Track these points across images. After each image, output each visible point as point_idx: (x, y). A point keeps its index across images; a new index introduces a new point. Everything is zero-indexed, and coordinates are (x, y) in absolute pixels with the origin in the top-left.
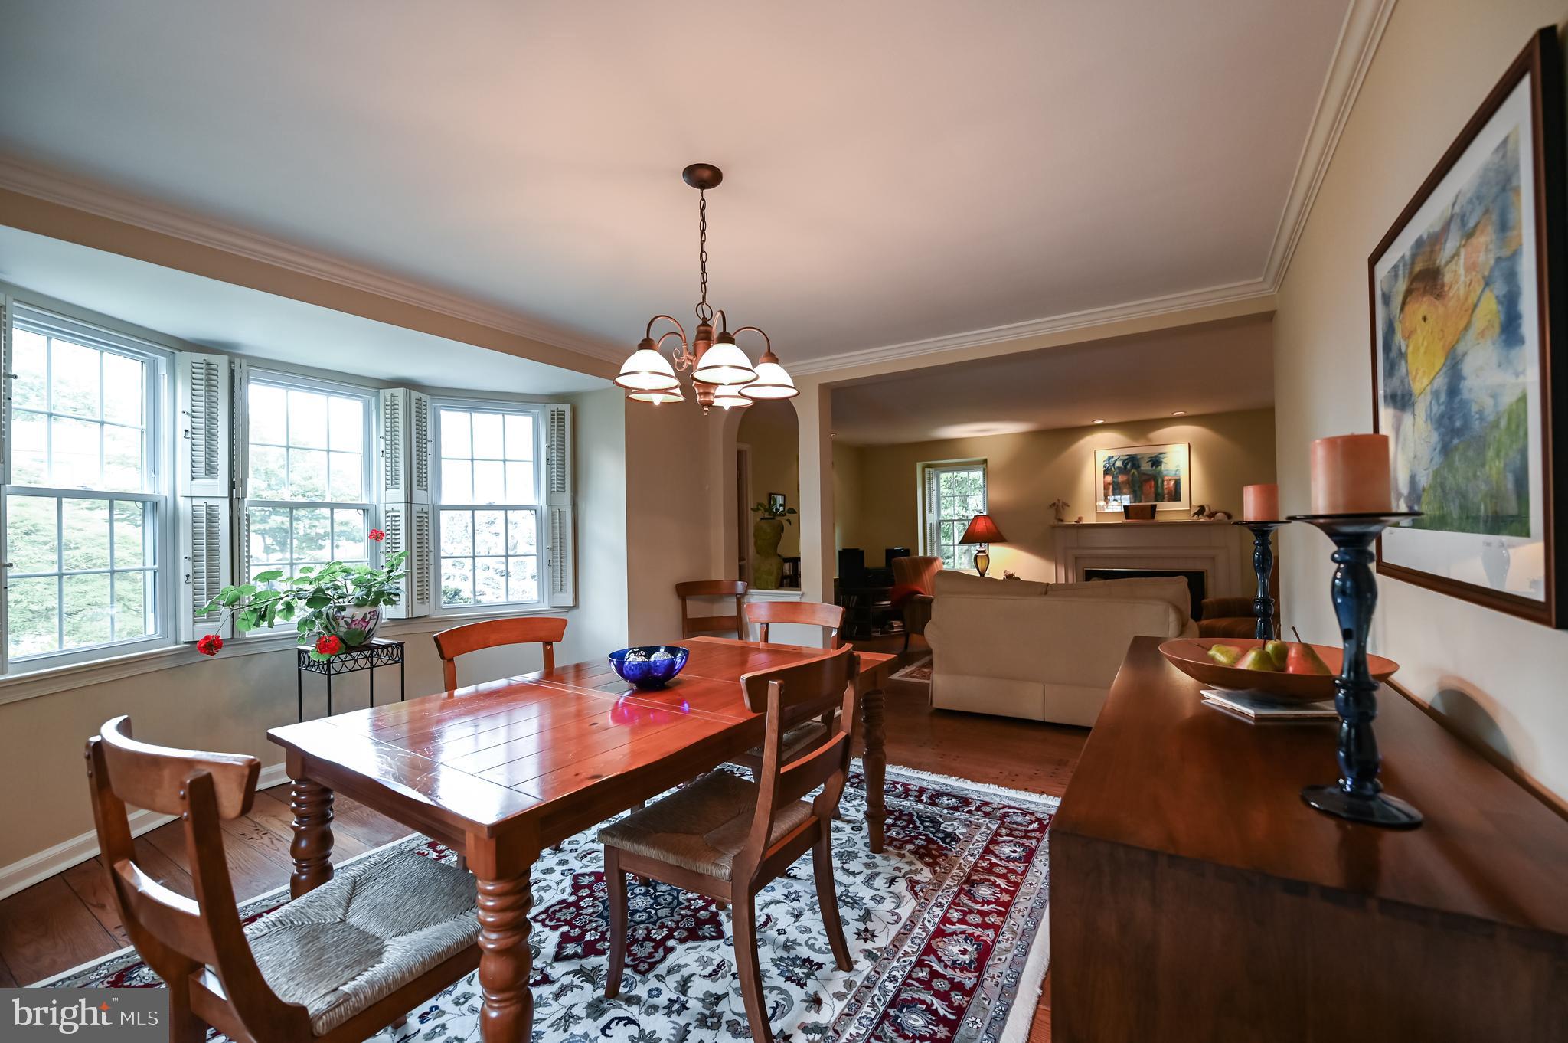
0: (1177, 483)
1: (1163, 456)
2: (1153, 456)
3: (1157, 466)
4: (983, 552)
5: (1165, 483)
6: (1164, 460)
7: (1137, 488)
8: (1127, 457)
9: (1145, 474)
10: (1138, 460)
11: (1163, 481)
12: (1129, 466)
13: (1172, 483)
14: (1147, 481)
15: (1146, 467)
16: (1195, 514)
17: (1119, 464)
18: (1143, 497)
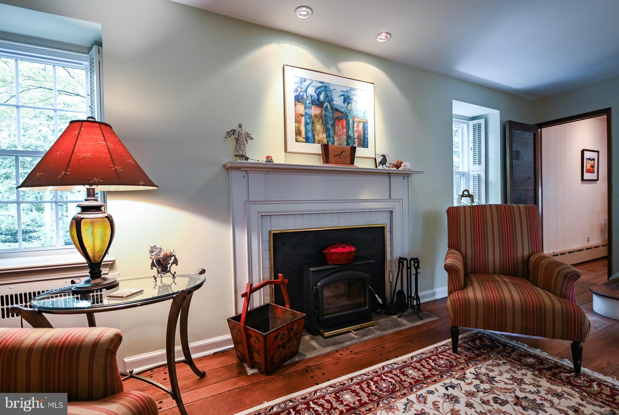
0: (365, 128)
1: (353, 92)
2: (345, 90)
3: (348, 103)
4: (98, 209)
5: (355, 125)
6: (355, 98)
7: (329, 126)
8: (320, 85)
9: (337, 110)
10: (331, 91)
11: (353, 122)
12: (322, 97)
13: (361, 125)
14: (339, 119)
15: (338, 101)
16: (380, 163)
17: (311, 91)
18: (336, 138)
